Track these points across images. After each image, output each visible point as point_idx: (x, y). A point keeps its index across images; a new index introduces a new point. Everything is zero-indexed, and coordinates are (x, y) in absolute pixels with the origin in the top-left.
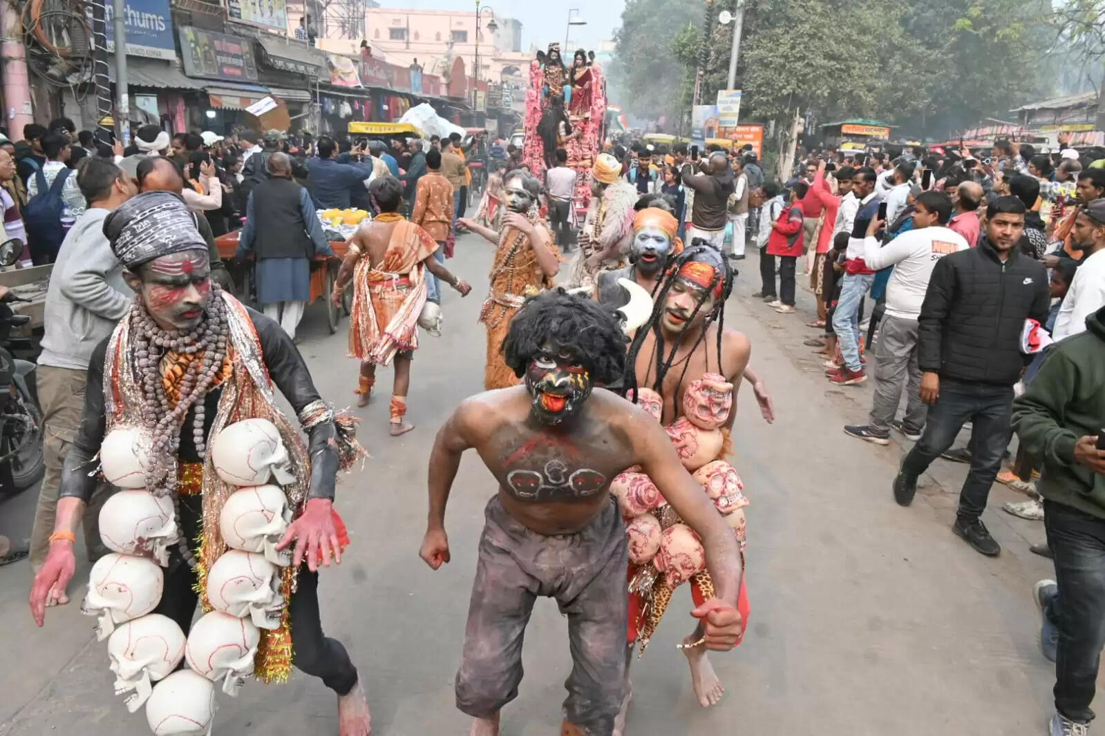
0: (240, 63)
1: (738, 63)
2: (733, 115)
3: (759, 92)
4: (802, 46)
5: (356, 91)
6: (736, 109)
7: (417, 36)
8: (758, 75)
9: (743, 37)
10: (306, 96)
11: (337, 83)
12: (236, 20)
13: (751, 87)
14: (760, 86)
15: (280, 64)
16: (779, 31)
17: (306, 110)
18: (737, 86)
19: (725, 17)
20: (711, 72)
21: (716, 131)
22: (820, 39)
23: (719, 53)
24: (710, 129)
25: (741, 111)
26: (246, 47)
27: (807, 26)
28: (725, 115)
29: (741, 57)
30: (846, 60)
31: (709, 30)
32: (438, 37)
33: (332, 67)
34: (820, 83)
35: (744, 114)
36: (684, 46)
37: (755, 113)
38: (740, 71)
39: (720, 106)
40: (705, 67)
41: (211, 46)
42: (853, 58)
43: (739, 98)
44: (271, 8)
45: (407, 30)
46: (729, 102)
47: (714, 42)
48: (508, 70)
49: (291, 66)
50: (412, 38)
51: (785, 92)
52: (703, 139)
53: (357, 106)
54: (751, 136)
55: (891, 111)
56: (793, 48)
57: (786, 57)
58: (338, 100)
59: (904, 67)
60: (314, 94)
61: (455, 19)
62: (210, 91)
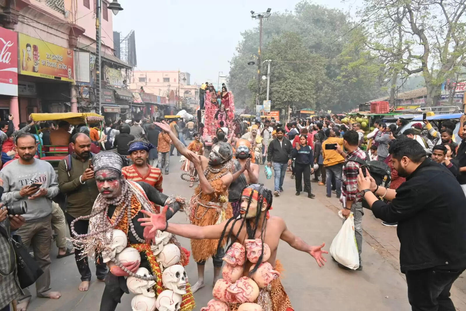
0: (110, 97)
1: (270, 91)
2: (269, 108)
3: (277, 101)
4: (289, 86)
5: (141, 104)
6: (270, 106)
7: (150, 80)
8: (276, 95)
9: (270, 84)
10: (127, 107)
11: (135, 102)
12: (108, 84)
13: (274, 99)
14: (277, 99)
15: (121, 97)
16: (281, 82)
17: (127, 111)
18: (269, 99)
19: (264, 78)
20: (261, 95)
21: (263, 113)
22: (295, 83)
23: (263, 88)
24: (262, 113)
25: (271, 107)
26: (111, 93)
27: (290, 80)
28: (266, 108)
29: (270, 90)
30: (304, 89)
31: (259, 81)
32: (158, 80)
33: (134, 97)
34: (296, 97)
35: (273, 108)
36: (252, 86)
37: (276, 107)
38: (270, 94)
39: (264, 106)
40: (259, 93)
41: (103, 93)
42: (306, 89)
43: (270, 103)
44: (117, 80)
45: (146, 78)
46: (267, 104)
47: (261, 85)
48: (186, 92)
49: (124, 98)
50: (148, 81)
51: (285, 100)
52: (260, 116)
53: (142, 109)
54: (275, 114)
55: (326, 104)
56: (286, 86)
57: (284, 90)
58: (136, 107)
59: (328, 89)
60: (130, 106)
61: (165, 74)
62: (104, 107)
